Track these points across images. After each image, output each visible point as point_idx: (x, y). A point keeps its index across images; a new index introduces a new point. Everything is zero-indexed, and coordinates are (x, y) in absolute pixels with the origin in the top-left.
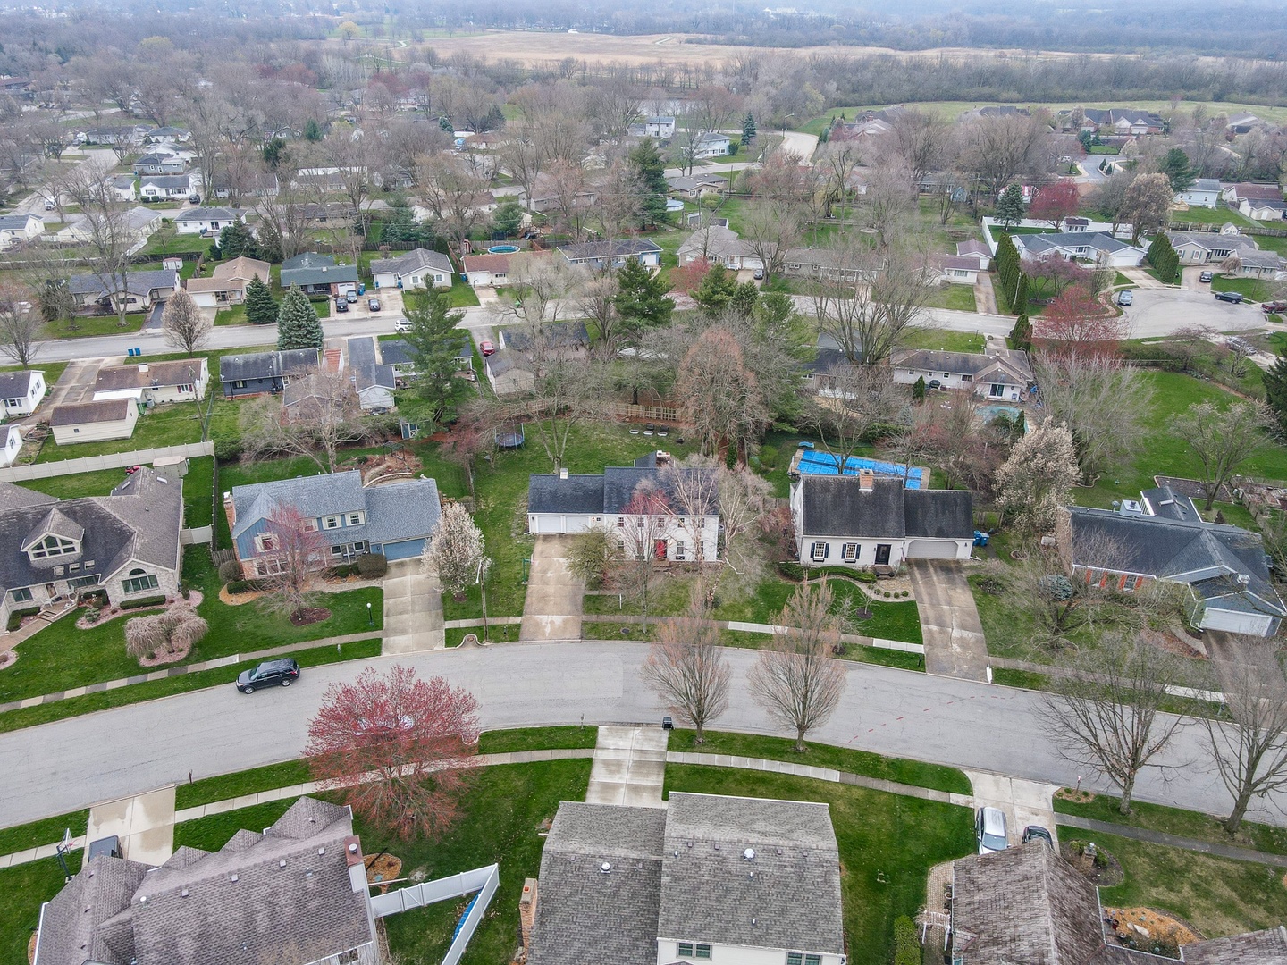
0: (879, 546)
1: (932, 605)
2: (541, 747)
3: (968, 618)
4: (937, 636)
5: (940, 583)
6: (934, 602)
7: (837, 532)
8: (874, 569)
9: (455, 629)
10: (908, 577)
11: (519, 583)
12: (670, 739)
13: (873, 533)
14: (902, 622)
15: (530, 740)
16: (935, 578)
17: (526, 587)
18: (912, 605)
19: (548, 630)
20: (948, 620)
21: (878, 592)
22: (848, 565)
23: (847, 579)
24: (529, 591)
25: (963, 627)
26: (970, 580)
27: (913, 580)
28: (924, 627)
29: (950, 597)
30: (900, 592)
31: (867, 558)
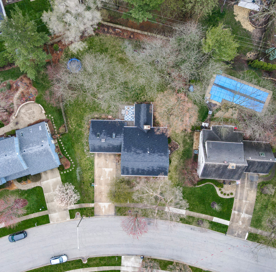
1: (240, 200)
3: (250, 207)
4: (236, 217)
5: (246, 187)
9: (72, 210)
15: (102, 262)
16: (246, 184)
18: (232, 200)
19: (103, 210)
20: (243, 208)
21: (222, 192)
25: (246, 212)
28: (233, 212)
30: (230, 192)
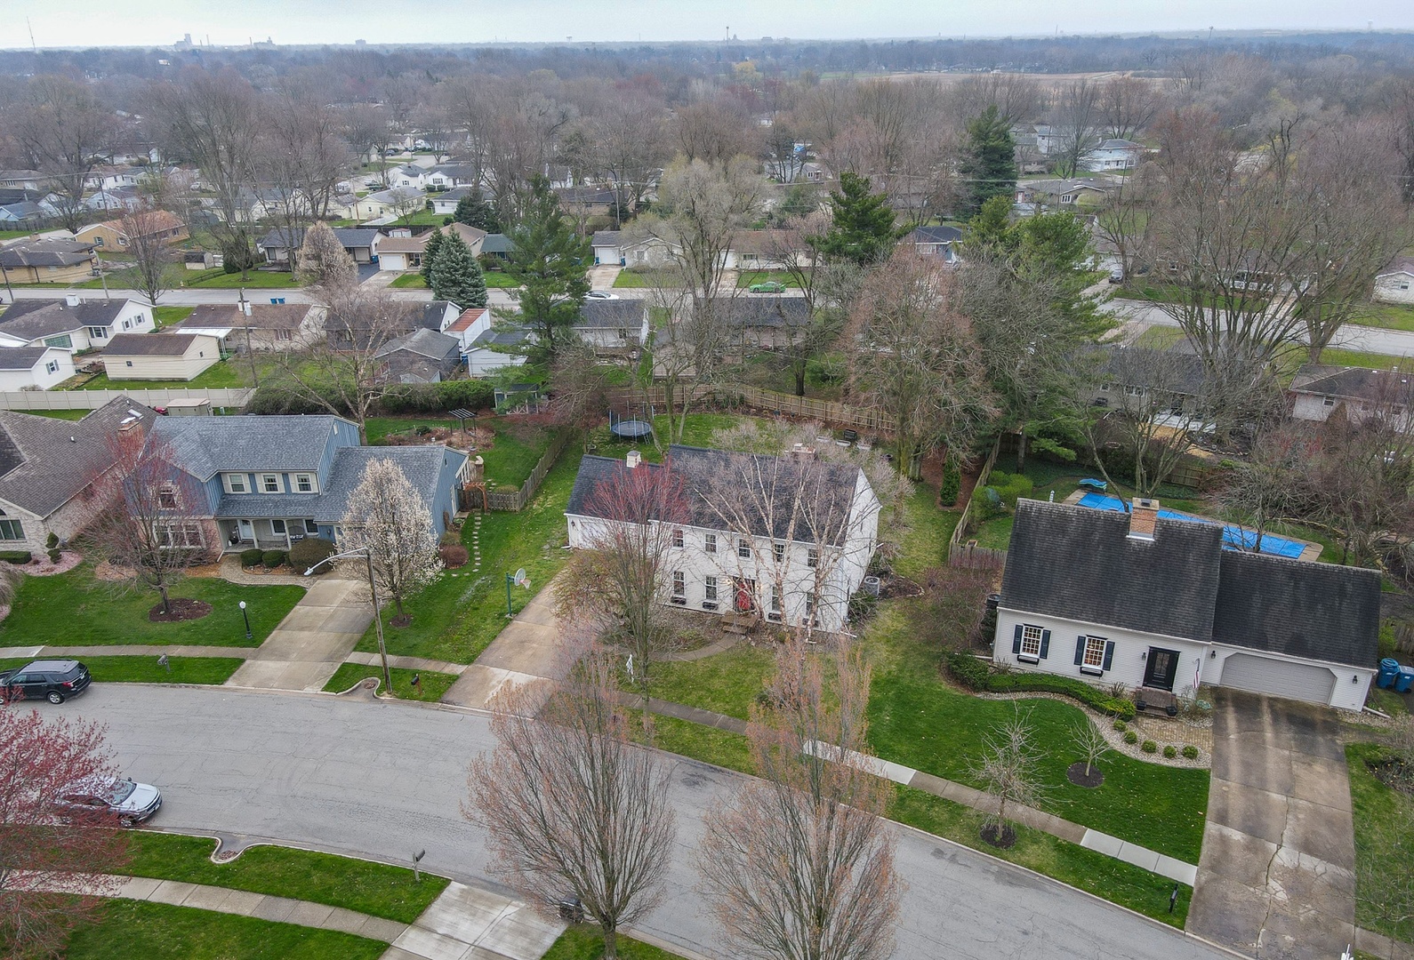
0: (1154, 653)
1: (1246, 786)
2: (322, 897)
3: (1324, 831)
4: (1237, 854)
5: (1277, 749)
6: (1253, 780)
7: (1069, 610)
8: (1138, 694)
9: (358, 666)
10: (1208, 723)
11: (501, 615)
12: (560, 941)
13: (1141, 622)
14: (1165, 806)
16: (1269, 735)
17: (508, 622)
18: (1199, 780)
19: (493, 693)
20: (1274, 825)
21: (1131, 740)
22: (1086, 679)
23: (1076, 704)
24: (509, 628)
25: (1307, 847)
26: (1351, 753)
27: (1219, 730)
28: (1211, 827)
29: (1294, 778)
30: (1179, 745)
31: (1127, 671)
